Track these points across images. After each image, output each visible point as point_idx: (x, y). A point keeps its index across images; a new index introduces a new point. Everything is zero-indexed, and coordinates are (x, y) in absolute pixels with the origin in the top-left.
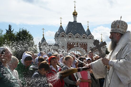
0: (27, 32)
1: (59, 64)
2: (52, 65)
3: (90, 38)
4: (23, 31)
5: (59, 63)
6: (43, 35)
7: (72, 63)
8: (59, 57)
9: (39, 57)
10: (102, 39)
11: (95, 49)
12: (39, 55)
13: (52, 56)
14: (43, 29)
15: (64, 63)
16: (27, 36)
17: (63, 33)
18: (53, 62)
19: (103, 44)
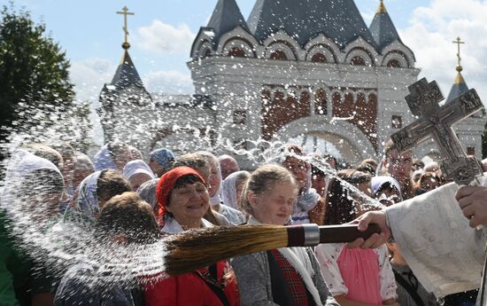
0: (34, 30)
1: (214, 212)
2: (175, 223)
3: (394, 63)
4: (9, 25)
5: (217, 208)
6: (126, 46)
7: (289, 208)
8: (214, 172)
9: (101, 176)
10: (459, 69)
11: (420, 133)
12: (101, 165)
13: (177, 165)
14: (125, 12)
15: (247, 206)
16: (36, 53)
17: (239, 33)
18: (185, 200)
19: (462, 102)
